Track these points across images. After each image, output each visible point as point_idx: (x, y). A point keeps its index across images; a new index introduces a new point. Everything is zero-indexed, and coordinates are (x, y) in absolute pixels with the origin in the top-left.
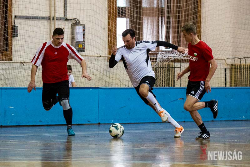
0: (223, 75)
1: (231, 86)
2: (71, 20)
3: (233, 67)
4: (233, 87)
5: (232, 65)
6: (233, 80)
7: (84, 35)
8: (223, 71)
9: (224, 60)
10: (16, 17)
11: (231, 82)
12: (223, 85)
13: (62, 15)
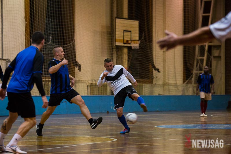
0: (87, 89)
1: (91, 95)
3: (92, 85)
4: (92, 95)
5: (91, 84)
6: (92, 92)
8: (86, 87)
9: (87, 81)
11: (91, 93)
12: (86, 95)
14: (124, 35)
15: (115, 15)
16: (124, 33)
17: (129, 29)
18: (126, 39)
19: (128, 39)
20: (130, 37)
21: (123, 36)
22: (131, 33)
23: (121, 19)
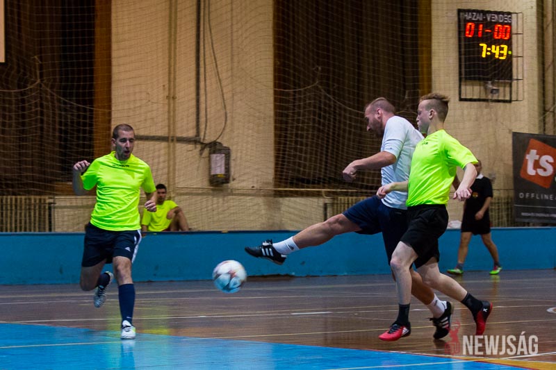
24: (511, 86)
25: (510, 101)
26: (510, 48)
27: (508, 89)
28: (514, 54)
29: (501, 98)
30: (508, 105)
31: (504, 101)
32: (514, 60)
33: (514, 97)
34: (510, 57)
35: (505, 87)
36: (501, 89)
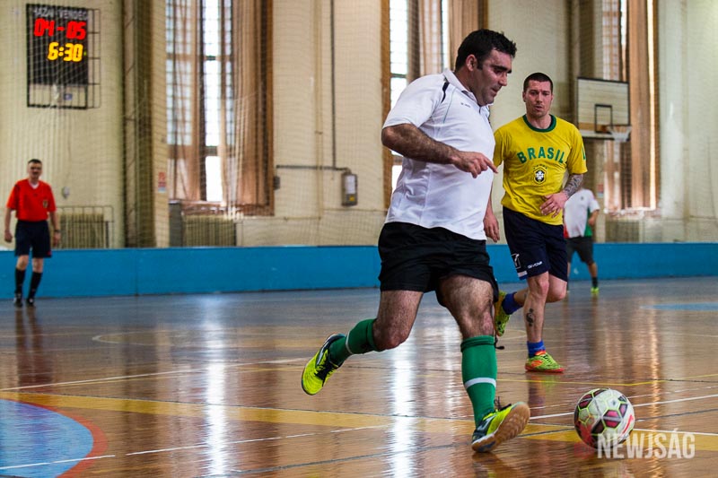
2: (341, 169)
7: (356, 186)
10: (278, 167)
13: (330, 164)
14: (596, 115)
15: (577, 72)
16: (596, 110)
17: (608, 103)
18: (600, 123)
19: (606, 123)
20: (609, 117)
21: (593, 116)
22: (612, 111)
23: (590, 82)
24: (86, 91)
25: (85, 108)
26: (85, 49)
27: (83, 95)
28: (90, 55)
29: (75, 104)
30: (82, 112)
31: (79, 108)
32: (90, 63)
33: (90, 104)
34: (85, 59)
35: (79, 92)
36: (75, 94)
